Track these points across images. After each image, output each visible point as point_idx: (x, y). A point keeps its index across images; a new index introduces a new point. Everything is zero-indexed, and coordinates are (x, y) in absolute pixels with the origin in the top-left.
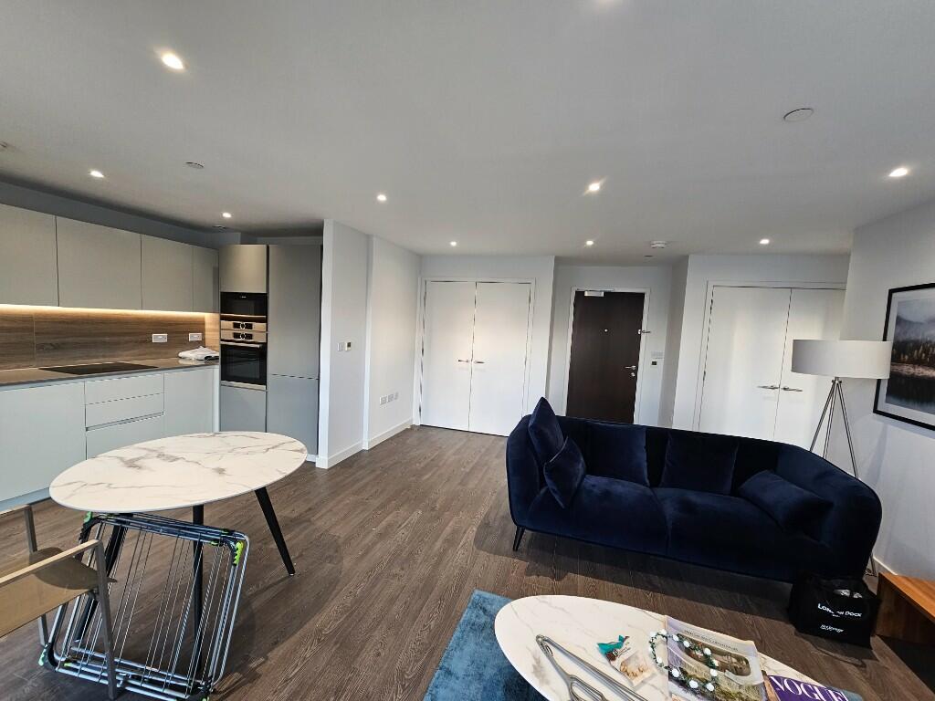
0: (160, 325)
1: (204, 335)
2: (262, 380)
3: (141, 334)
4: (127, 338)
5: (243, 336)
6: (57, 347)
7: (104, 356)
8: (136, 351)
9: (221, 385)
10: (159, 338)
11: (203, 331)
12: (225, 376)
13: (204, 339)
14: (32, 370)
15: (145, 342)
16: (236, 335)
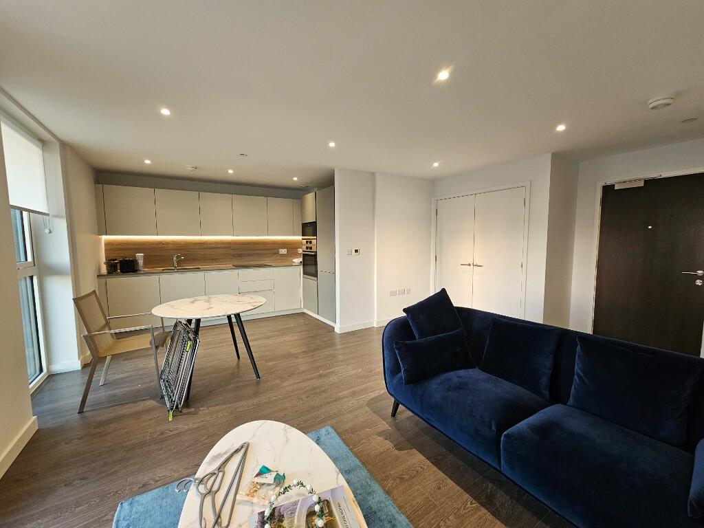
0: (284, 244)
2: (316, 274)
3: (274, 249)
4: (268, 252)
6: (239, 256)
7: (258, 261)
8: (273, 258)
9: (303, 277)
10: (283, 251)
15: (276, 254)
16: (307, 248)
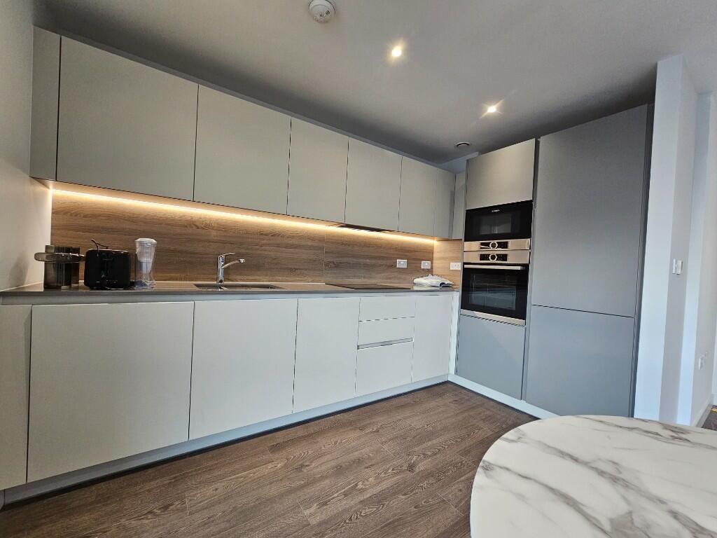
0: (403, 251)
1: (432, 263)
2: (519, 311)
3: (390, 258)
4: (380, 262)
5: (493, 257)
6: (337, 266)
7: (364, 278)
8: (385, 275)
9: (460, 315)
10: (402, 263)
11: (431, 260)
12: (466, 304)
13: (432, 268)
14: (321, 285)
15: (392, 266)
16: (483, 257)
